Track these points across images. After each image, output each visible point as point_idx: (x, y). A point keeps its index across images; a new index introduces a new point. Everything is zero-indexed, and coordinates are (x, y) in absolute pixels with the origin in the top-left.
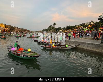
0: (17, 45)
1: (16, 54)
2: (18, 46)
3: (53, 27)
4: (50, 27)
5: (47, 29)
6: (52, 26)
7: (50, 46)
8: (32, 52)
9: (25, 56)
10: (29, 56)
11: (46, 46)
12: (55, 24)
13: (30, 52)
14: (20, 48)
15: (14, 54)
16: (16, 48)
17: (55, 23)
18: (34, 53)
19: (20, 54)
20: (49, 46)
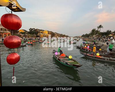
0: (60, 50)
1: (58, 58)
2: (61, 52)
3: (97, 32)
4: (93, 31)
5: (88, 34)
6: (97, 29)
7: (93, 55)
8: (73, 60)
9: (65, 63)
10: (69, 64)
11: (88, 54)
12: (100, 27)
13: (71, 59)
14: (62, 53)
15: (56, 58)
16: (59, 53)
17: (101, 25)
18: (75, 61)
19: (61, 59)
20: (91, 55)
